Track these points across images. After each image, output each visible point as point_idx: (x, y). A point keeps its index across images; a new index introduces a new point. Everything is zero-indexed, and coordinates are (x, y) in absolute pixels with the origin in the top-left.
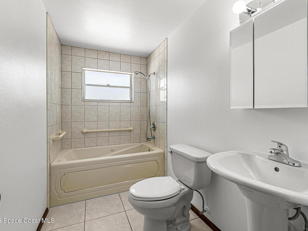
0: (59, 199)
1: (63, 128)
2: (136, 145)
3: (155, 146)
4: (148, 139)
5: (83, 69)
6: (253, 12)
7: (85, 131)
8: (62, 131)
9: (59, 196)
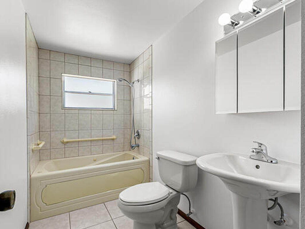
0: (40, 213)
1: (41, 138)
2: (120, 154)
3: (140, 154)
4: (133, 147)
5: (63, 74)
6: (236, 25)
7: (65, 140)
8: (40, 141)
9: (41, 209)
